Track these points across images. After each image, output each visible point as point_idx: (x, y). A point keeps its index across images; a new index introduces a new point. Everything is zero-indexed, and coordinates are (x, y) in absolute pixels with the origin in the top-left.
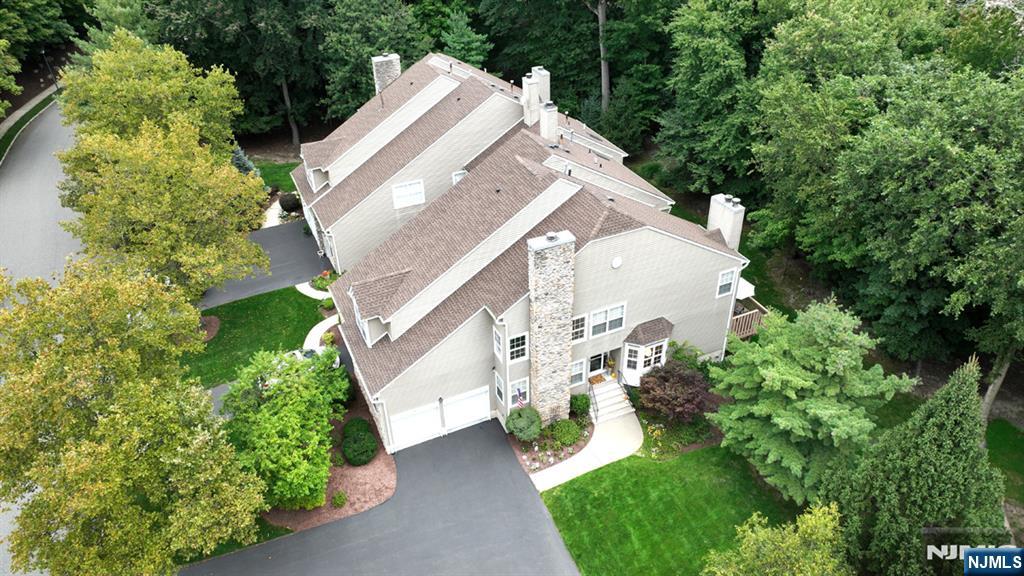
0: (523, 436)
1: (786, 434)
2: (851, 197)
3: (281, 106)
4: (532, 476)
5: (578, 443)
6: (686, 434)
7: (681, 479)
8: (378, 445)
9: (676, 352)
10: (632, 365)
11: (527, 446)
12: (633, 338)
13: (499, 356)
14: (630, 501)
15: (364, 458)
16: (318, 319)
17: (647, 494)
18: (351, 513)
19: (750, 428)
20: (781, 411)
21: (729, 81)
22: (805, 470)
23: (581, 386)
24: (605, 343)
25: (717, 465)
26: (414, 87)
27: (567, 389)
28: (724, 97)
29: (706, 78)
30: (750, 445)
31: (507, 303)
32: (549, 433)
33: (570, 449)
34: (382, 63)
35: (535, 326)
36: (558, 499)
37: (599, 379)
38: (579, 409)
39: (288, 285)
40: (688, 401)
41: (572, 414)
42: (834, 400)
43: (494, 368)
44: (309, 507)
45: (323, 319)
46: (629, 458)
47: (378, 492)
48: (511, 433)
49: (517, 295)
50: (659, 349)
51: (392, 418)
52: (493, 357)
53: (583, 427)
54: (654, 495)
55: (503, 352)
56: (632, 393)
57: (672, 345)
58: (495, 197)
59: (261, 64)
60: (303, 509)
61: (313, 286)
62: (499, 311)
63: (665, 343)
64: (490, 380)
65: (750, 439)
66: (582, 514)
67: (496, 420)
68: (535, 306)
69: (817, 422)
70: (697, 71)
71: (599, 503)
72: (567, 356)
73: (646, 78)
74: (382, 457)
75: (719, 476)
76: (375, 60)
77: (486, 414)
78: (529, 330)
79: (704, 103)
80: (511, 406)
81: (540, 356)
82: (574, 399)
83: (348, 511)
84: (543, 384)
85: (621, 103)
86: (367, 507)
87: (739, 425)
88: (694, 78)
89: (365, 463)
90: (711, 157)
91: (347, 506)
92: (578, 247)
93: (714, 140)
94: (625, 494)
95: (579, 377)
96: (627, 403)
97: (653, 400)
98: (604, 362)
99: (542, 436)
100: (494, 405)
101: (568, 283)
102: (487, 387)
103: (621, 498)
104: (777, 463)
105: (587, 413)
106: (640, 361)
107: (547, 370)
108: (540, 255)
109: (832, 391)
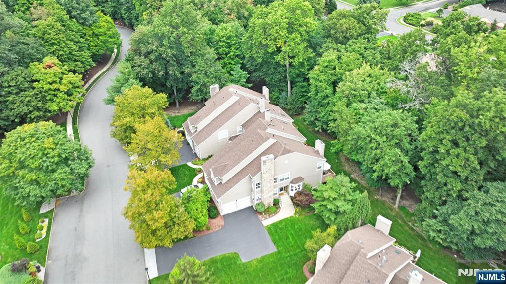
0: (260, 211)
1: (330, 210)
2: (353, 143)
3: (174, 96)
4: (263, 222)
5: (275, 213)
6: (307, 210)
7: (305, 223)
8: (219, 214)
9: (305, 186)
10: (292, 190)
11: (261, 213)
12: (292, 182)
13: (253, 188)
14: (290, 228)
15: (215, 216)
16: (196, 175)
17: (294, 227)
18: (212, 231)
19: (322, 208)
20: (329, 203)
21: (327, 96)
22: (335, 219)
23: (277, 196)
24: (283, 184)
25: (315, 219)
26: (225, 99)
27: (272, 197)
28: (325, 101)
29: (320, 95)
30: (322, 213)
31: (256, 174)
32: (267, 210)
33: (273, 215)
34: (213, 88)
35: (263, 180)
36: (270, 228)
37: (282, 194)
38: (276, 203)
39: (184, 163)
40: (307, 201)
41: (274, 204)
42: (343, 201)
43: (252, 191)
44: (201, 230)
45: (197, 175)
46: (290, 217)
47: (219, 226)
48: (257, 210)
49: (258, 172)
50: (300, 186)
51: (223, 205)
52: (251, 188)
53: (277, 208)
54: (296, 227)
55: (254, 187)
56: (292, 198)
57: (304, 184)
58: (252, 142)
59: (169, 83)
60: (199, 230)
61: (193, 163)
62: (253, 176)
63: (301, 184)
64: (250, 194)
65: (322, 211)
66: (276, 232)
67: (252, 206)
68: (263, 175)
69: (338, 207)
70: (317, 92)
71: (281, 229)
72: (272, 188)
73: (303, 87)
74: (219, 216)
75: (315, 222)
76: (211, 87)
77: (249, 205)
78: (262, 181)
79: (319, 102)
80: (257, 202)
81: (265, 188)
82: (275, 200)
83: (211, 231)
84: (266, 196)
85: (294, 96)
86: (216, 230)
87: (319, 208)
88: (316, 94)
89: (215, 218)
90: (322, 120)
91: (211, 230)
92: (275, 159)
93: (323, 114)
94: (288, 227)
95: (276, 194)
96: (290, 201)
97: (297, 200)
98: (284, 189)
99: (265, 211)
100: (252, 202)
101: (272, 169)
102: (249, 197)
103: (287, 228)
104: (328, 217)
105: (279, 204)
106: (294, 189)
107: (267, 192)
108: (265, 162)
109: (342, 198)
